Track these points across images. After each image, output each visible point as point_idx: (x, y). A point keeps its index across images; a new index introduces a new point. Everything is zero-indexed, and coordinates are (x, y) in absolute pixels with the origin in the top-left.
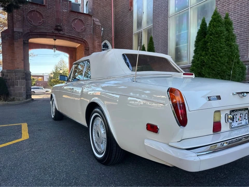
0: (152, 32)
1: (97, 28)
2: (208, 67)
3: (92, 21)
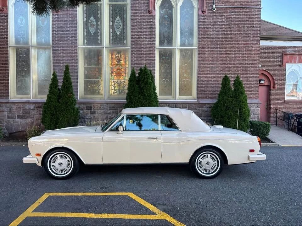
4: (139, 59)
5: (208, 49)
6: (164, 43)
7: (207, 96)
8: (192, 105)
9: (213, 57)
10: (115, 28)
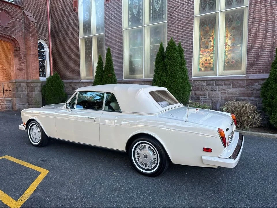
0: (105, 41)
1: (31, 25)
2: (169, 86)
3: (22, 14)
4: (175, 32)
5: (264, 4)
6: (206, 9)
7: (261, 69)
8: (238, 81)
9: (271, 15)
10: (155, 4)
